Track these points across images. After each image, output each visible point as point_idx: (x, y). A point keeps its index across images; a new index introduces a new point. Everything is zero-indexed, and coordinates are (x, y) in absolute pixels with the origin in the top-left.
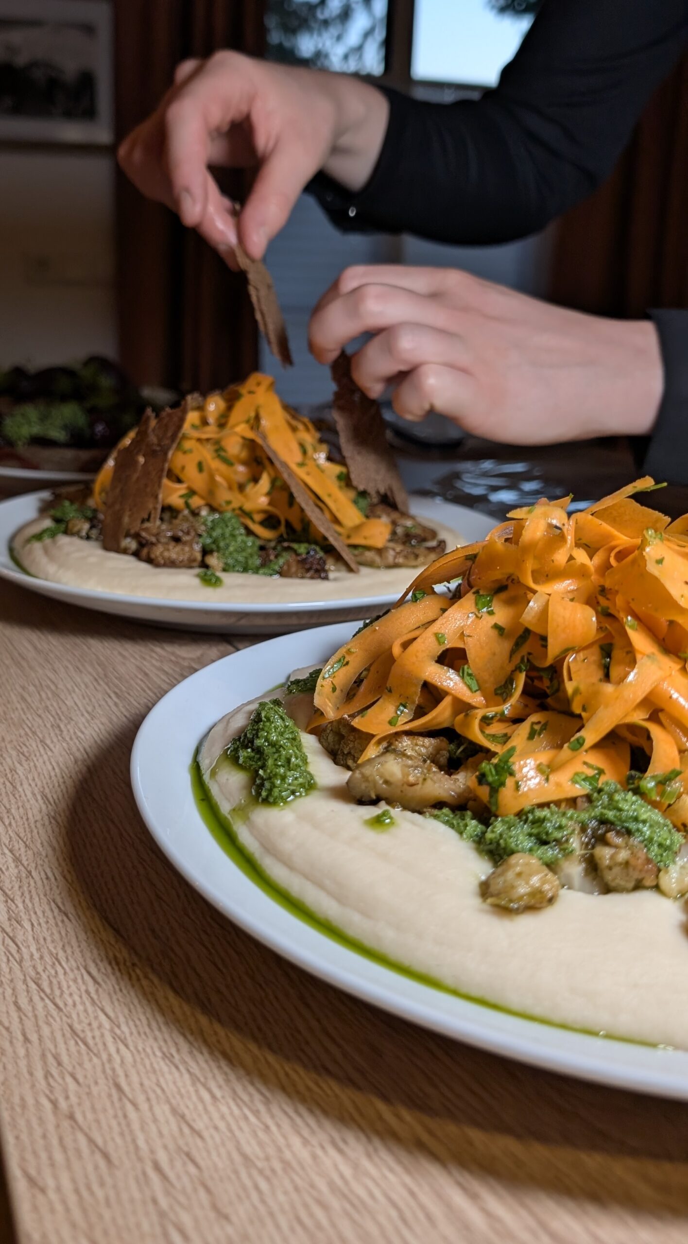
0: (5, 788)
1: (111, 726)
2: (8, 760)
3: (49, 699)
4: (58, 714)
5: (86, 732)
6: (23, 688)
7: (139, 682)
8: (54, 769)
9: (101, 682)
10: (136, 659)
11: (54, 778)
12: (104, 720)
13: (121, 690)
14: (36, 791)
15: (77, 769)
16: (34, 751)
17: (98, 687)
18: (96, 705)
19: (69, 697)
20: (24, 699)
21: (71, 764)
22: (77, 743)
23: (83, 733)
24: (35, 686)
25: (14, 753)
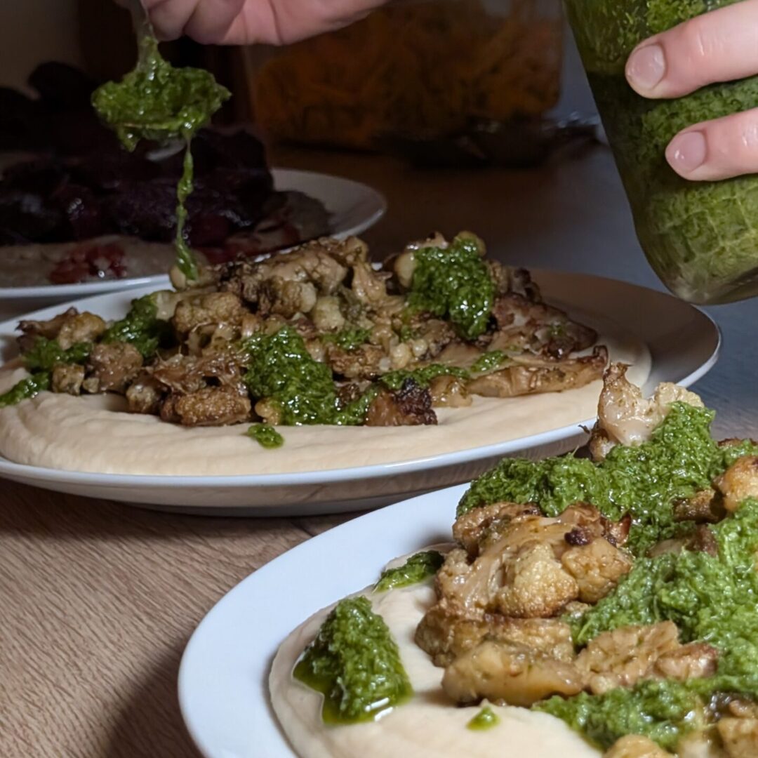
0: (17, 746)
1: (145, 656)
2: (15, 713)
3: (56, 630)
4: (72, 649)
5: (114, 668)
6: (18, 619)
7: (179, 595)
8: (77, 718)
9: (125, 601)
10: (170, 564)
11: (79, 729)
12: (136, 650)
13: (154, 608)
14: (59, 747)
15: (108, 715)
16: (47, 699)
17: (121, 608)
18: (122, 632)
19: (84, 625)
20: (20, 632)
21: (99, 710)
22: (104, 683)
23: (109, 669)
24: (34, 615)
25: (21, 704)
